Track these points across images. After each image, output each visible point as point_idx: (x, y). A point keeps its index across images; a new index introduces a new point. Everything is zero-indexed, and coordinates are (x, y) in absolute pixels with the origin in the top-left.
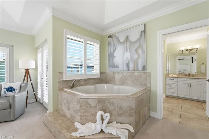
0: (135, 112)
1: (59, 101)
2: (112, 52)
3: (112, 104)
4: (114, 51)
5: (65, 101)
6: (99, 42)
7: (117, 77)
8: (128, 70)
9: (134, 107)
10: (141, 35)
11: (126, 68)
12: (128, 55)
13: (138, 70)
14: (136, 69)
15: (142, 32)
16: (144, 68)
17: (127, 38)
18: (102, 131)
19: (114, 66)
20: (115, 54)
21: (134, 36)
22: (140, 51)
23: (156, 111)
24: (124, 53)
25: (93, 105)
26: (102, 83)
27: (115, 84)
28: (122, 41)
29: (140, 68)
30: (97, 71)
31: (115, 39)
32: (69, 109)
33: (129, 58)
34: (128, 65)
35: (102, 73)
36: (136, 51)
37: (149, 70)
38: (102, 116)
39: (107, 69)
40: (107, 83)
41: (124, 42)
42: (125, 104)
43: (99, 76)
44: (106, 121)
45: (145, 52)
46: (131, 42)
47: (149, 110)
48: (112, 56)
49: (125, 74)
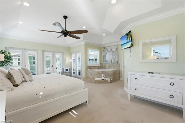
0: (113, 75)
1: (87, 73)
2: (105, 54)
3: (106, 73)
4: (106, 54)
5: (90, 73)
6: (99, 50)
7: (107, 65)
8: (112, 62)
9: (112, 74)
10: (116, 49)
11: (111, 62)
12: (111, 57)
13: (115, 63)
14: (115, 62)
15: (117, 48)
16: (117, 62)
17: (111, 50)
18: (103, 79)
19: (106, 61)
20: (106, 56)
21: (114, 50)
22: (116, 55)
23: (121, 78)
24: (110, 56)
25: (100, 73)
26: (100, 68)
27: (106, 69)
28: (109, 50)
29: (116, 62)
30: (98, 63)
31: (106, 49)
32: (92, 75)
33: (112, 58)
34: (111, 60)
35: (100, 64)
36: (115, 55)
37: (119, 63)
38: (103, 75)
39: (103, 62)
40: (103, 68)
41: (110, 51)
42: (110, 73)
43: (99, 65)
44: (104, 77)
45: (118, 56)
46: (113, 52)
47: (119, 77)
48: (105, 56)
49: (111, 64)
